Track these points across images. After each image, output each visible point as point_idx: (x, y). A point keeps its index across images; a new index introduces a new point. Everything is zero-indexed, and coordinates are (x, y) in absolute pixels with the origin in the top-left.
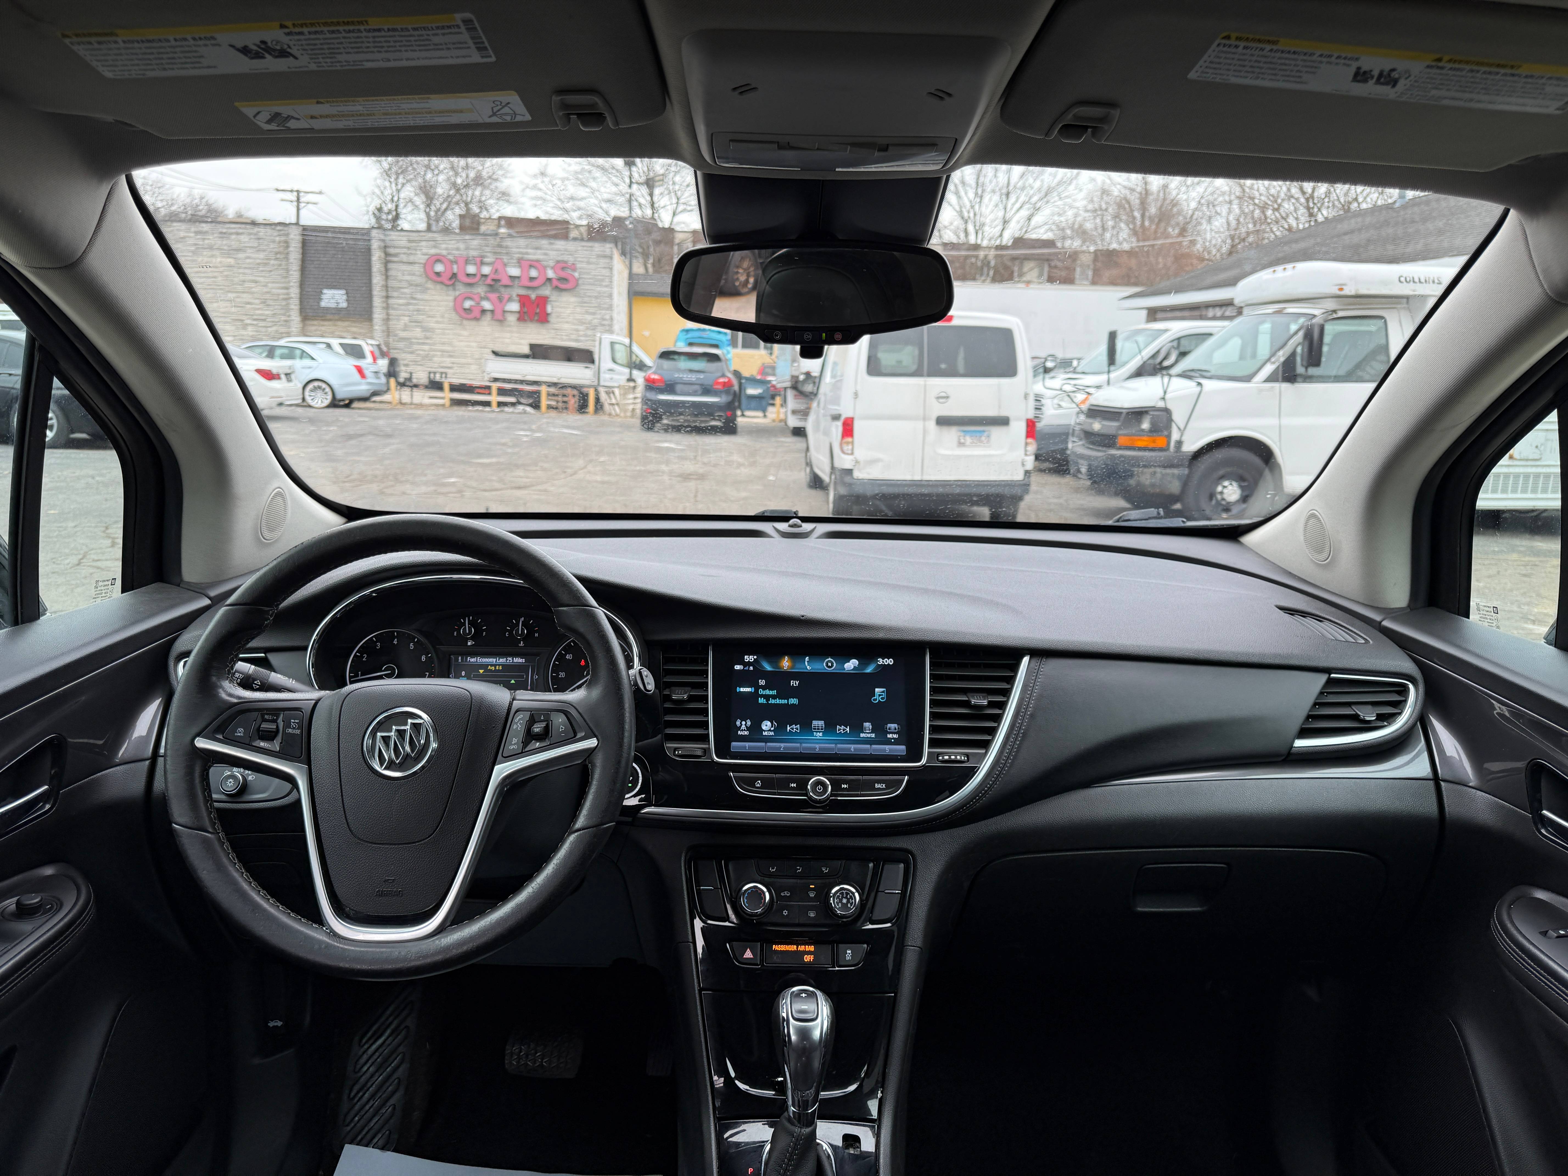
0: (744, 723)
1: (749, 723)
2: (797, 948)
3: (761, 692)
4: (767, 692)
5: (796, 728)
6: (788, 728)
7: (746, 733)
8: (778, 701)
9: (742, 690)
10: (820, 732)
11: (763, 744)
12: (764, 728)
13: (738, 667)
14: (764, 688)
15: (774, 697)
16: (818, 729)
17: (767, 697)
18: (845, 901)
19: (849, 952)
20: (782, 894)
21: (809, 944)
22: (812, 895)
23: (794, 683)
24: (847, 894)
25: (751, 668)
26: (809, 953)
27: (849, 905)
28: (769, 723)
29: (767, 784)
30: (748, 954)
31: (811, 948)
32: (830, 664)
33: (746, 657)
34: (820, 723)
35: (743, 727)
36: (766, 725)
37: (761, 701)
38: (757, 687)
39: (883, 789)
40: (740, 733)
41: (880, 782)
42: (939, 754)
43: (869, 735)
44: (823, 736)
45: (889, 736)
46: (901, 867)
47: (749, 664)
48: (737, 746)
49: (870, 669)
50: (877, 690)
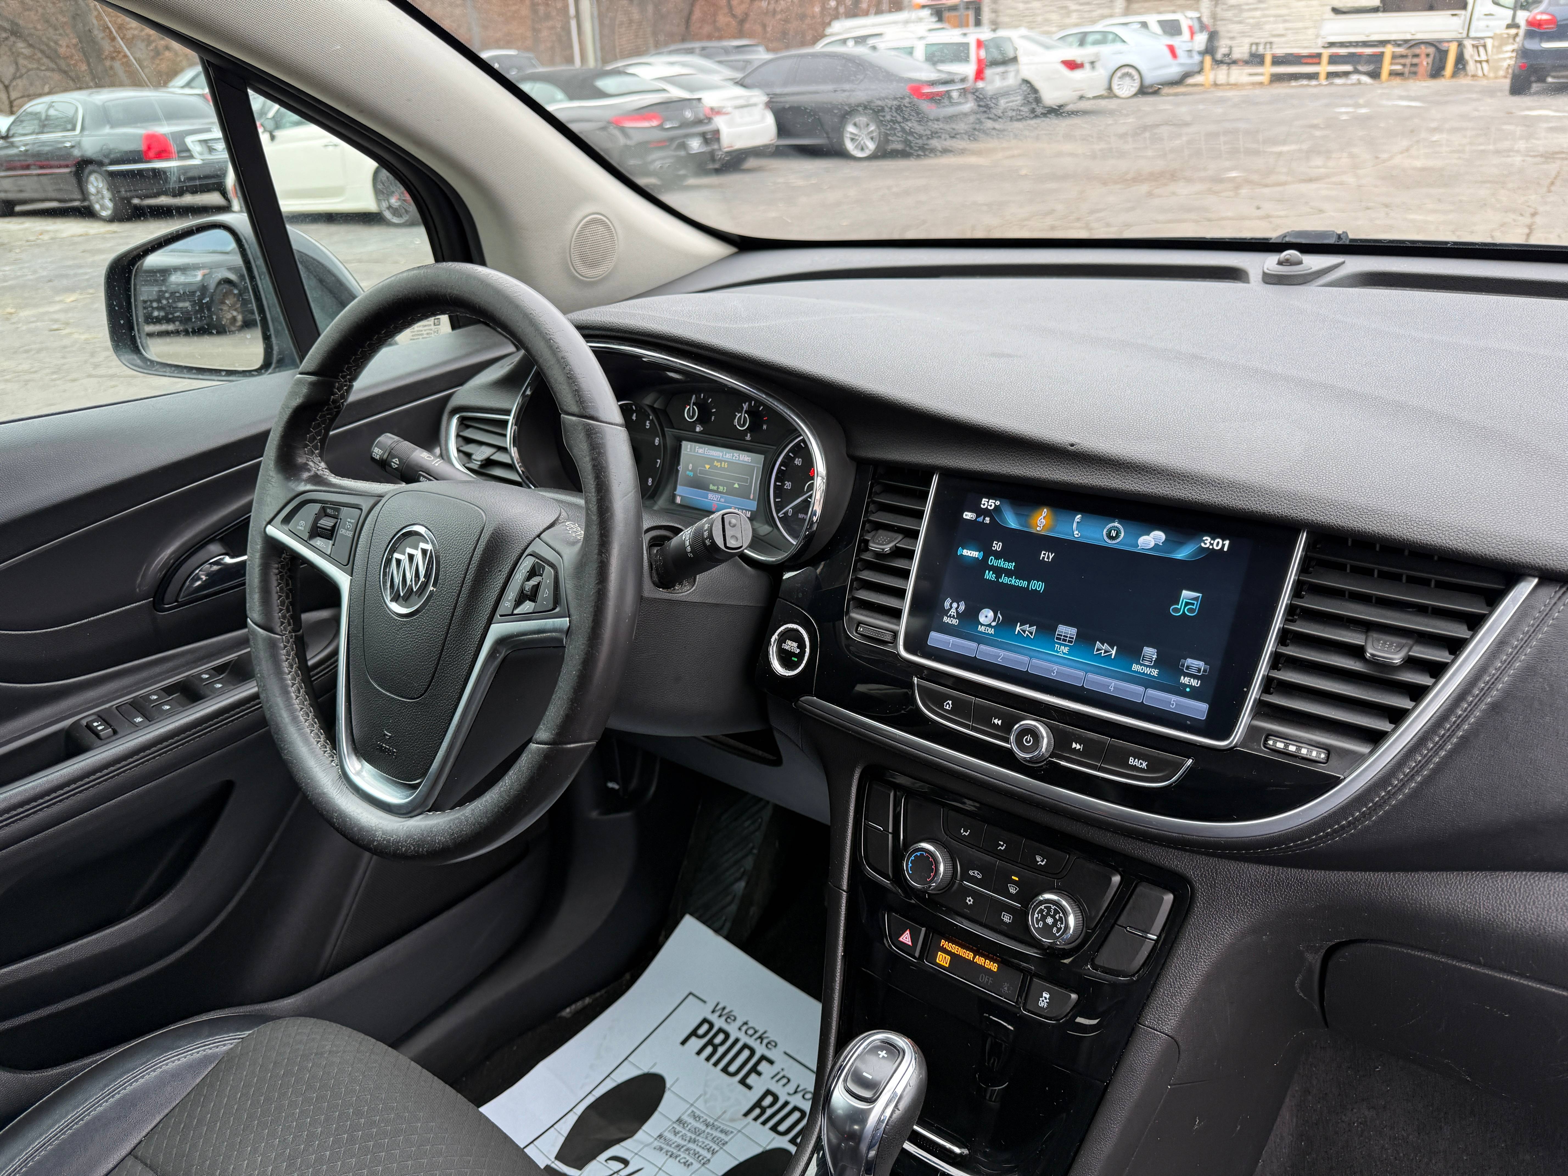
0: (955, 605)
1: (962, 607)
2: (974, 958)
3: (992, 561)
4: (1001, 563)
5: (1030, 630)
6: (1018, 628)
7: (955, 622)
8: (1014, 581)
9: (966, 552)
10: (1065, 646)
11: (974, 645)
12: (982, 619)
13: (968, 515)
14: (998, 555)
15: (1009, 574)
16: (1064, 639)
17: (998, 571)
18: (1050, 921)
19: (1046, 995)
20: (971, 873)
21: (994, 961)
22: (1013, 890)
23: (1047, 556)
24: (1056, 912)
25: (987, 520)
26: (990, 973)
27: (1055, 929)
28: (991, 614)
29: (960, 709)
30: (906, 938)
31: (994, 967)
32: (1114, 533)
33: (984, 501)
34: (1070, 631)
35: (953, 612)
36: (986, 616)
37: (989, 575)
38: (988, 552)
39: (1142, 770)
40: (946, 619)
41: (1138, 756)
42: (1270, 734)
43: (1147, 671)
44: (1069, 653)
45: (1185, 680)
46: (1169, 898)
47: (986, 512)
48: (936, 639)
49: (1183, 553)
50: (1186, 594)
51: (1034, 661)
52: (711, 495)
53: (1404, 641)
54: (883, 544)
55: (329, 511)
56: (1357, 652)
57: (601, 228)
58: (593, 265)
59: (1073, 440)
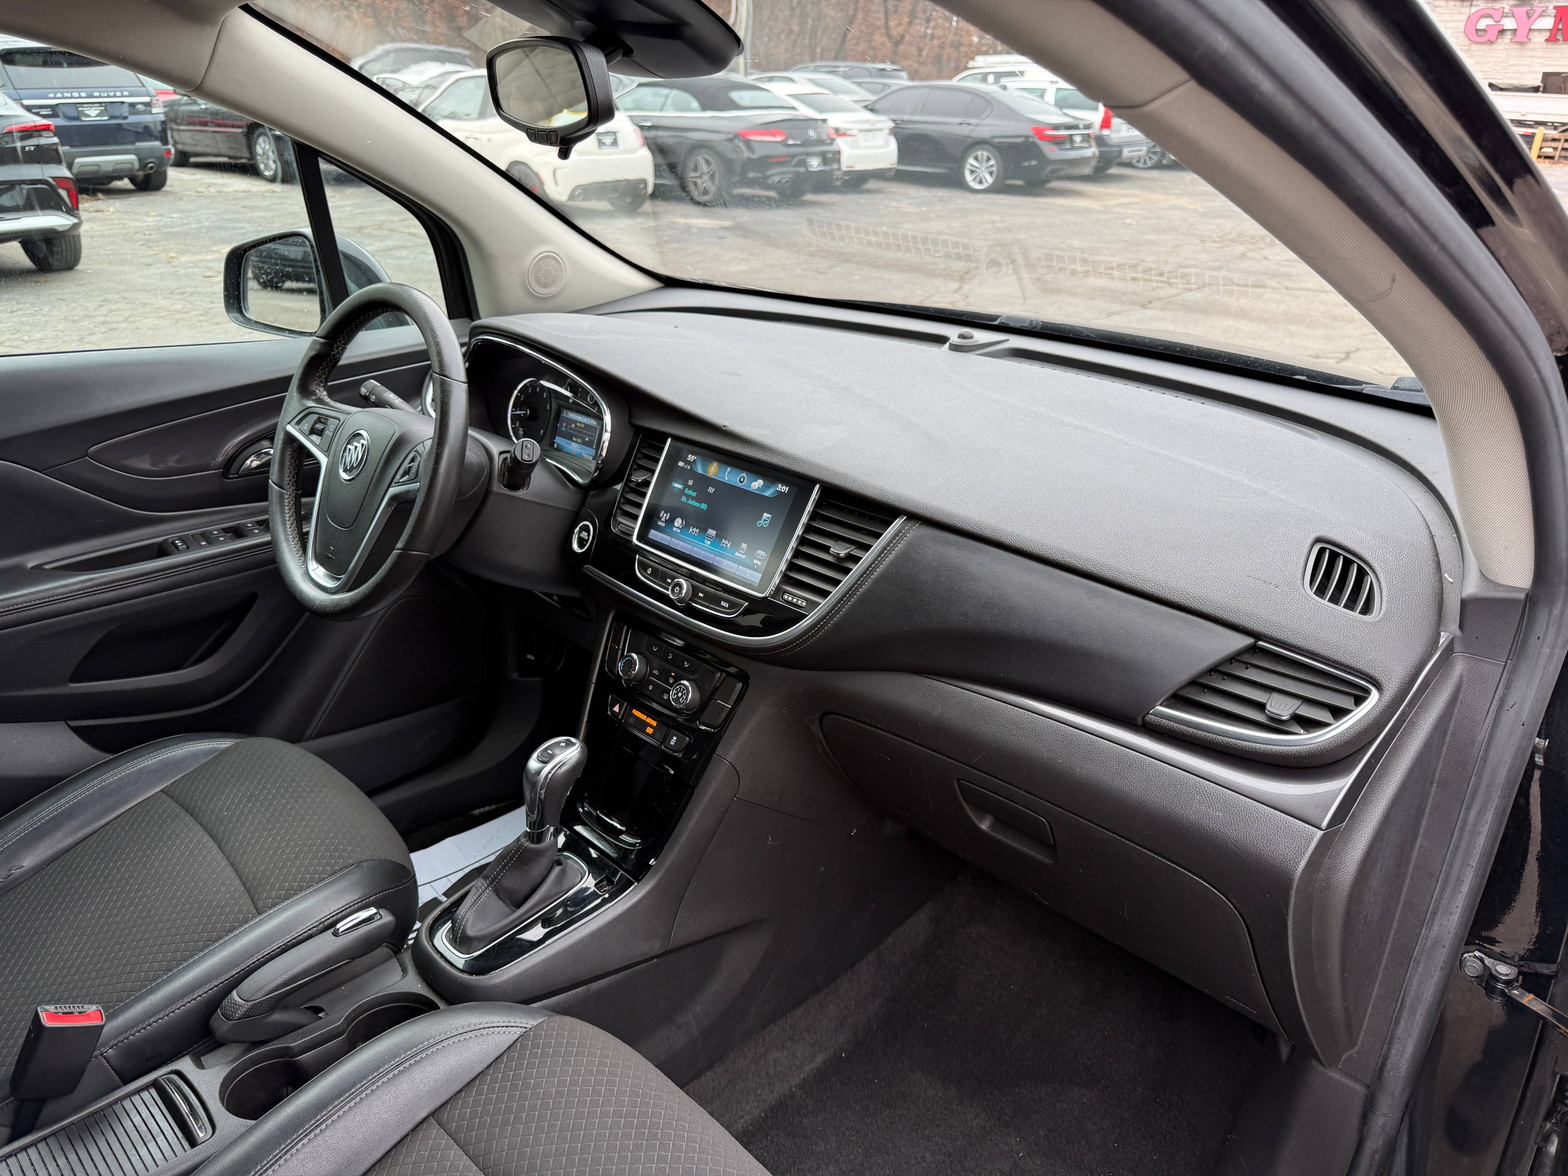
0: (665, 515)
1: (668, 516)
2: (646, 719)
3: (687, 491)
5: (696, 531)
6: (691, 530)
7: (663, 525)
8: (694, 503)
9: (676, 485)
10: (709, 540)
11: (669, 538)
12: (676, 524)
13: (681, 464)
14: (690, 487)
15: (693, 498)
17: (689, 497)
18: (680, 694)
20: (654, 671)
21: (655, 720)
22: (669, 680)
23: (711, 490)
24: (684, 690)
25: (689, 467)
26: (651, 726)
27: (681, 700)
28: (680, 521)
29: (654, 573)
30: (617, 708)
31: (654, 723)
32: (742, 480)
34: (713, 533)
35: (663, 519)
36: (678, 522)
37: (684, 499)
38: (686, 486)
39: (726, 608)
40: (660, 523)
41: (726, 601)
42: (785, 592)
43: (741, 556)
44: (710, 545)
45: (755, 561)
46: (739, 685)
47: (689, 463)
48: (653, 534)
49: (768, 493)
50: (766, 515)
51: (695, 548)
52: (573, 444)
53: (850, 546)
54: (639, 478)
55: (322, 420)
56: (826, 549)
57: (553, 262)
58: (546, 286)
59: (725, 424)
